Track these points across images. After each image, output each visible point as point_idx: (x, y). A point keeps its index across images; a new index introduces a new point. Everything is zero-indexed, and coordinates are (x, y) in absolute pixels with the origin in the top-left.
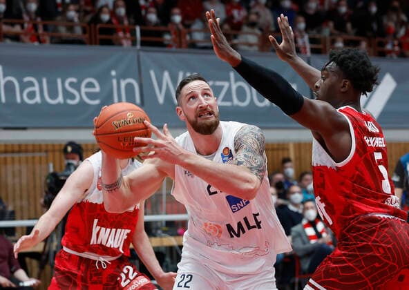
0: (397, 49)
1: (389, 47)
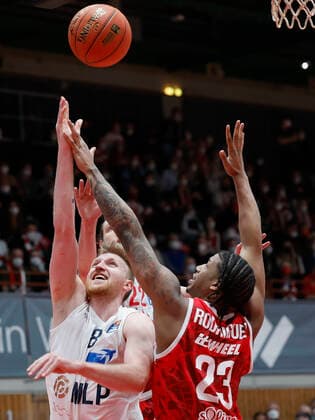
0: (294, 290)
1: (286, 288)
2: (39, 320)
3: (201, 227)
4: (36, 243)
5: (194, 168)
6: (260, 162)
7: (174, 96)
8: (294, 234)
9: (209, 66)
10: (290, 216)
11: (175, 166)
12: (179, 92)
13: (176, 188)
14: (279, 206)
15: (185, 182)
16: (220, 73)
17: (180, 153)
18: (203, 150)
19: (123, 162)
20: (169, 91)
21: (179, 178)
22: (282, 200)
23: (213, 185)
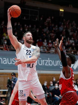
3: (66, 39)
5: (65, 27)
7: (62, 11)
9: (70, 5)
12: (63, 11)
16: (72, 7)
17: (63, 24)
18: (68, 23)
19: (51, 25)
20: (61, 10)
23: (69, 31)
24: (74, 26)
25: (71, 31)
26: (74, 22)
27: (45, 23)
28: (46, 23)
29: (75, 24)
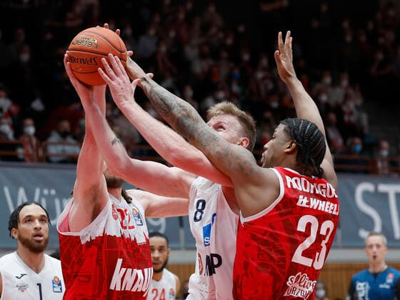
2: (6, 190)
4: (5, 110)
5: (172, 34)
6: (241, 29)
8: (275, 105)
10: (271, 86)
11: (152, 32)
13: (155, 55)
14: (260, 75)
15: (163, 49)
17: (157, 19)
18: (181, 16)
21: (158, 44)
22: (264, 69)
23: (191, 52)
24: (214, 30)
25: (202, 56)
26: (212, 9)
27: (70, 15)
28: (72, 20)
29: (219, 21)
